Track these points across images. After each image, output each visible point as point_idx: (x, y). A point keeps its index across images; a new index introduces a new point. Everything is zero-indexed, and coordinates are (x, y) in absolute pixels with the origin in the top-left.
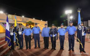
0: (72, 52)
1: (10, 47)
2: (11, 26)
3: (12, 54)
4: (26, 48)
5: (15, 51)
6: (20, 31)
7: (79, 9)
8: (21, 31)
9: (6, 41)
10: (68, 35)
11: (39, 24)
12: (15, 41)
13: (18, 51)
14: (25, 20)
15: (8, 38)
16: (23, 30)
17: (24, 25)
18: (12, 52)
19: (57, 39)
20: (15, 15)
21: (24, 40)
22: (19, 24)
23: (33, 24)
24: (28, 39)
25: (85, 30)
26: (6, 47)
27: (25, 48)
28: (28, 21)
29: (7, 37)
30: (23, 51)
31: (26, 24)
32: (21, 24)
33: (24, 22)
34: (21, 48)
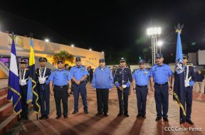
0: (163, 123)
1: (19, 112)
3: (25, 129)
5: (31, 121)
6: (42, 75)
7: (179, 25)
9: (9, 98)
10: (153, 84)
13: (37, 123)
14: (52, 49)
16: (48, 73)
17: (50, 60)
18: (24, 126)
20: (31, 37)
21: (51, 97)
22: (41, 58)
23: (70, 58)
24: (61, 93)
25: (191, 74)
26: (9, 113)
27: (53, 115)
28: (58, 52)
30: (48, 121)
33: (50, 54)
34: (45, 115)
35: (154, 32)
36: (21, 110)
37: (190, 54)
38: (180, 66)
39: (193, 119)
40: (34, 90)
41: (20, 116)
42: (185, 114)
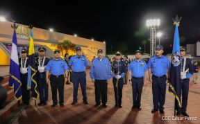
6: (41, 64)
7: (177, 17)
8: (44, 65)
9: (10, 85)
12: (29, 87)
14: (56, 39)
15: (15, 78)
19: (126, 83)
23: (73, 47)
26: (11, 98)
28: (62, 41)
29: (13, 76)
32: (44, 50)
34: (43, 102)
37: (188, 46)
40: (33, 78)
41: (21, 102)
42: (180, 105)
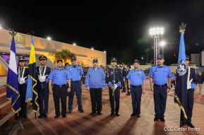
1: (18, 111)
2: (20, 61)
3: (22, 128)
4: (54, 115)
5: (29, 120)
6: (42, 74)
8: (46, 74)
9: (8, 96)
11: (86, 56)
12: (29, 99)
13: (34, 121)
14: (54, 47)
15: (13, 89)
17: (52, 58)
18: (21, 125)
20: (32, 35)
21: (50, 96)
27: (52, 113)
28: (60, 50)
29: (11, 87)
31: (56, 57)
32: (45, 58)
33: (51, 52)
34: (43, 114)
35: (157, 32)
36: (20, 109)
37: (193, 55)
38: (182, 68)
39: (193, 122)
41: (18, 115)
42: (186, 117)
